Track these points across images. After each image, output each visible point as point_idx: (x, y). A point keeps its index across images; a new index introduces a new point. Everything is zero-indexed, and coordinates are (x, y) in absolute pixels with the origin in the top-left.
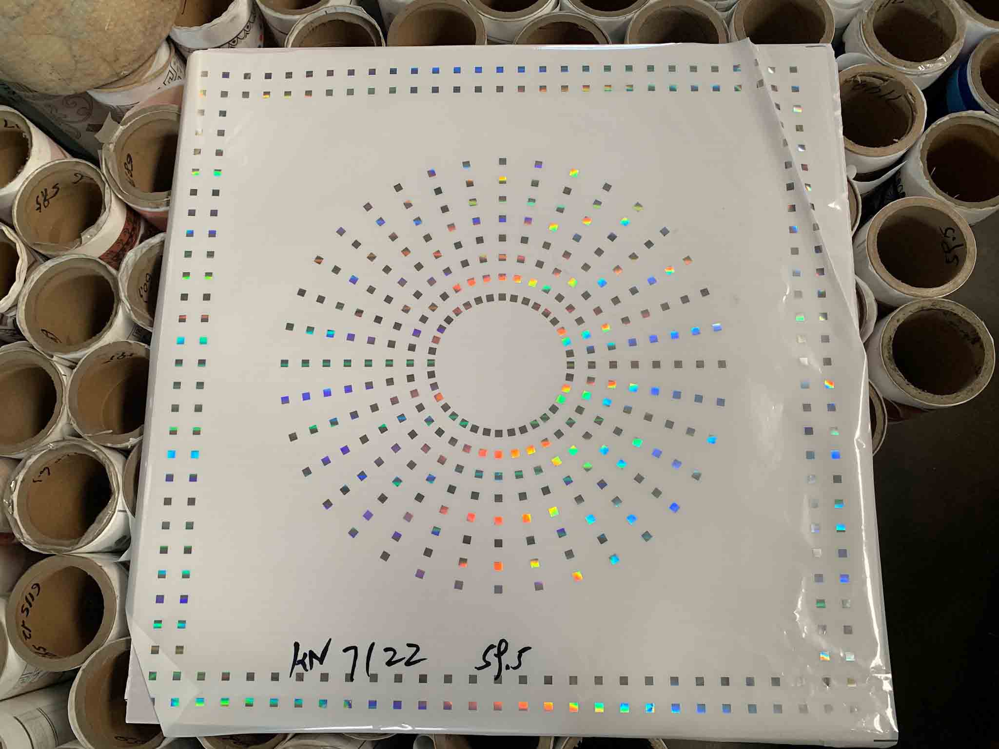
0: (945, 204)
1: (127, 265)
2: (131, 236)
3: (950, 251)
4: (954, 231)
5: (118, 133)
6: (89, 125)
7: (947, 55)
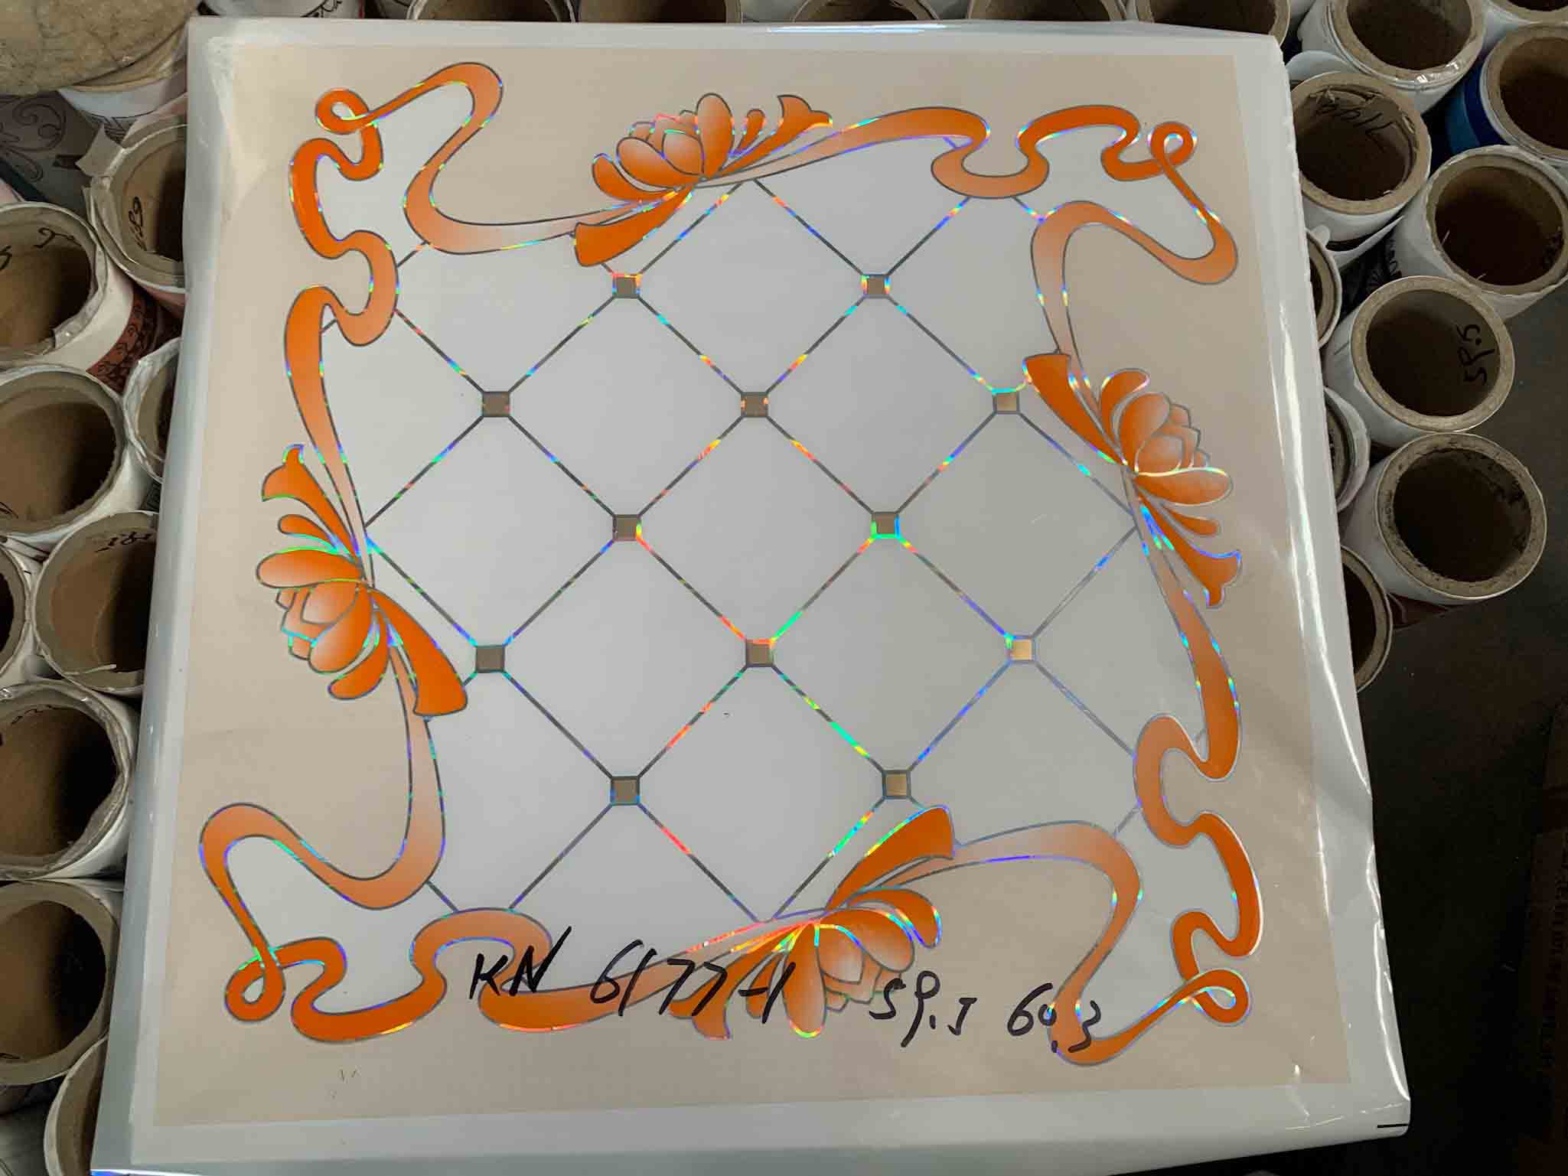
0: (1465, 287)
1: (137, 383)
2: (139, 339)
3: (1470, 362)
4: (1478, 329)
5: (116, 161)
6: (59, 156)
7: (1460, 61)
